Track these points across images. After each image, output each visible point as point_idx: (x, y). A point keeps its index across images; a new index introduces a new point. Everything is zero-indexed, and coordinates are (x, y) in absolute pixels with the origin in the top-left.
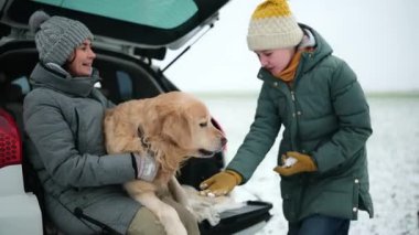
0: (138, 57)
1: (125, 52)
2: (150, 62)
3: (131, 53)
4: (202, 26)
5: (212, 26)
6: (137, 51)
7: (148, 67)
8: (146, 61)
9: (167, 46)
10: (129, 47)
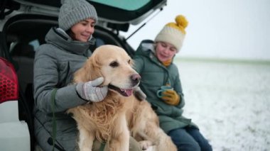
0: (110, 29)
1: (101, 25)
2: (118, 33)
3: (105, 26)
4: (155, 9)
5: (161, 9)
6: (109, 25)
7: (116, 36)
8: (115, 32)
9: (130, 22)
10: (103, 22)
